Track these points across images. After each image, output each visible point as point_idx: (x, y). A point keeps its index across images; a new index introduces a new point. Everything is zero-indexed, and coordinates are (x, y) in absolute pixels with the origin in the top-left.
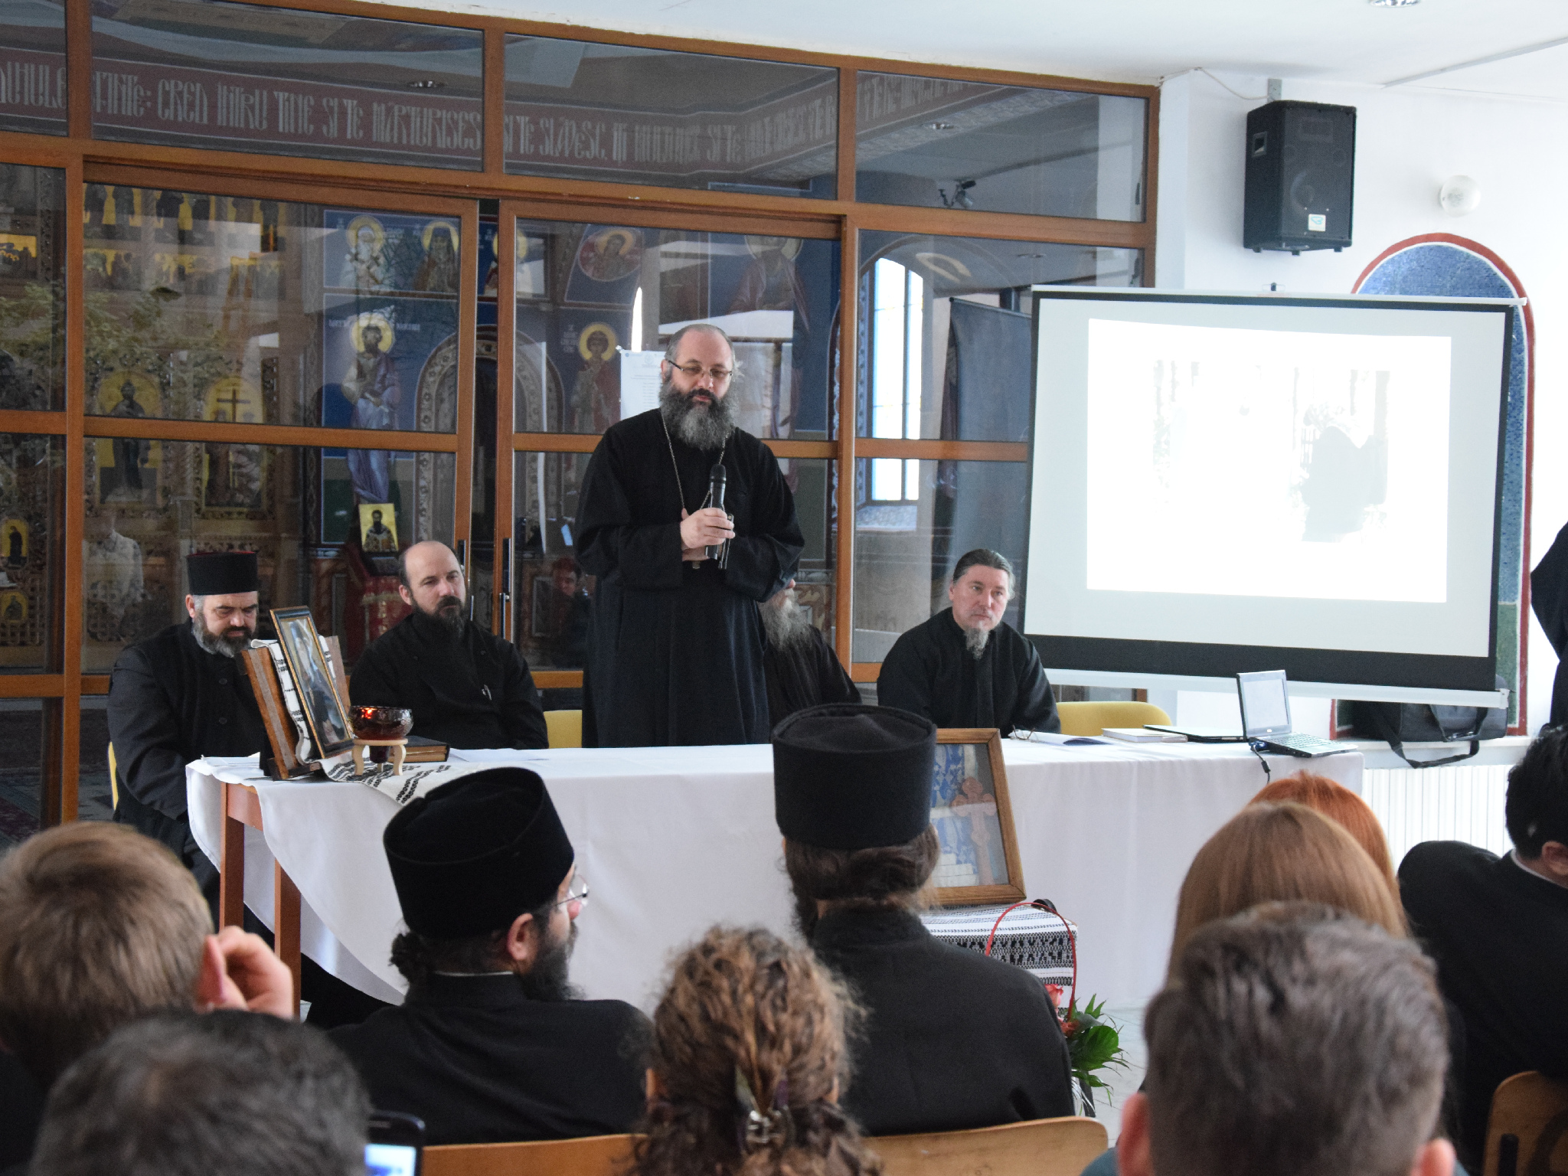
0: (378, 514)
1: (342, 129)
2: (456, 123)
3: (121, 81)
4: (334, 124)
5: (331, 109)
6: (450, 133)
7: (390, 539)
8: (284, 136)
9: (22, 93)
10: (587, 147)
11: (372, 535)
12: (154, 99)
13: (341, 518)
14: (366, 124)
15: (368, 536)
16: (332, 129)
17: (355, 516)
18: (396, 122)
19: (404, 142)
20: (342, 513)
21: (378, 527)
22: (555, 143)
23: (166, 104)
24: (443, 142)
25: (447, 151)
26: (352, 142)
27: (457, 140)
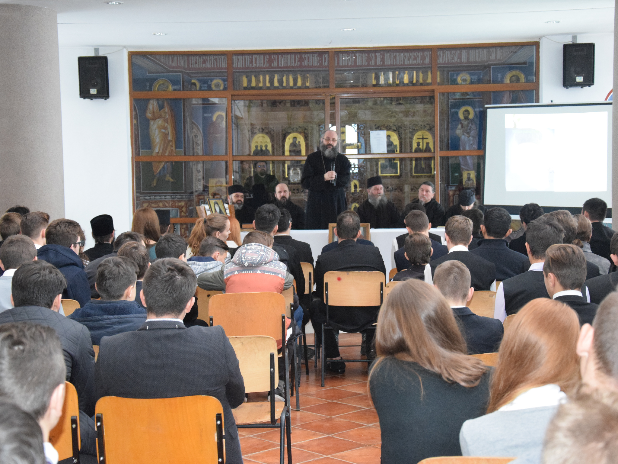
0: (469, 174)
1: (376, 62)
2: (410, 57)
3: (313, 56)
4: (373, 61)
5: (372, 57)
6: (409, 60)
7: (473, 183)
8: (359, 66)
9: (287, 63)
10: (453, 58)
11: (467, 182)
12: (322, 60)
13: (456, 176)
14: (383, 60)
15: (465, 182)
16: (373, 63)
17: (461, 175)
18: (392, 59)
19: (395, 64)
20: (457, 174)
21: (469, 179)
22: (443, 59)
23: (325, 61)
24: (406, 62)
25: (408, 65)
26: (379, 66)
27: (411, 62)
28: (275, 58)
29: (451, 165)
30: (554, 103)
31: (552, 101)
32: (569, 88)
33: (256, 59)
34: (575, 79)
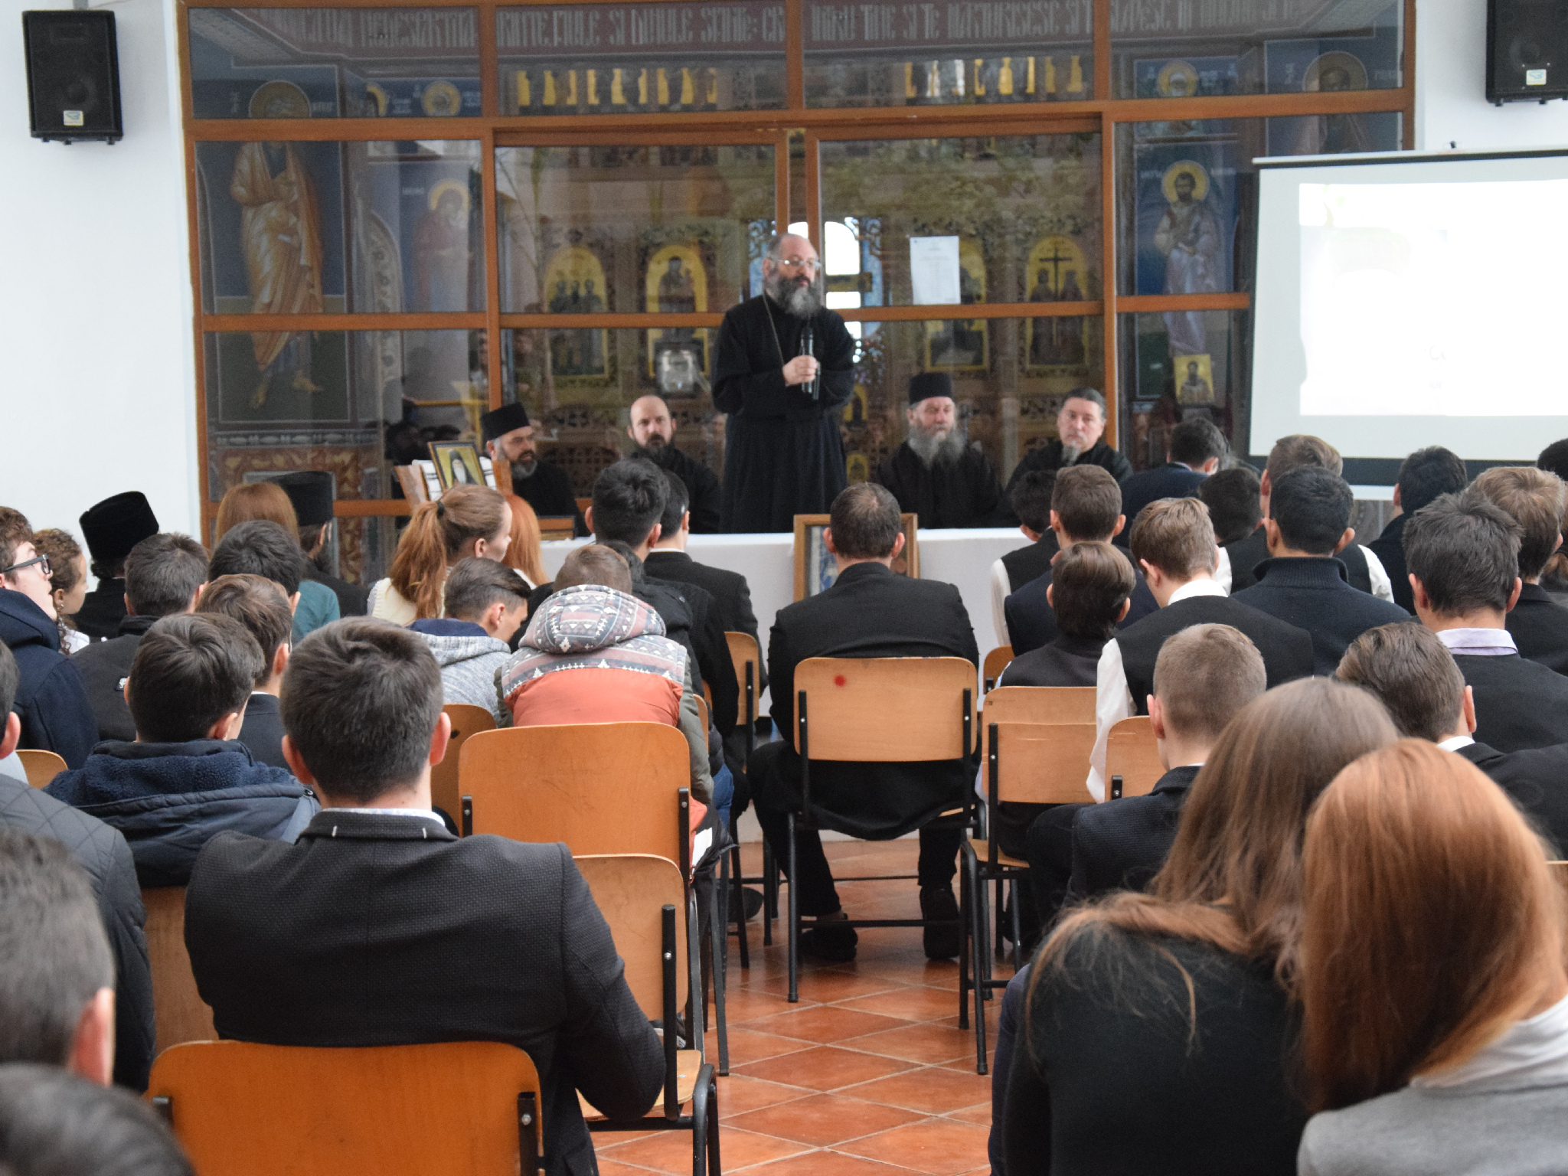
0: (1194, 365)
1: (921, 30)
2: (1024, 14)
3: (733, 14)
4: (913, 29)
5: (910, 14)
6: (1019, 23)
7: (1206, 389)
8: (872, 43)
9: (655, 34)
10: (1152, 20)
11: (1188, 387)
12: (759, 26)
13: (1156, 372)
14: (942, 24)
15: (1183, 388)
16: (912, 32)
17: (1170, 368)
18: (969, 21)
19: (977, 36)
20: (1157, 366)
21: (1193, 379)
22: (1121, 20)
23: (769, 29)
24: (1012, 31)
25: (1017, 39)
26: (931, 41)
27: (1026, 27)
28: (618, 20)
29: (1140, 337)
30: (1462, 148)
31: (1453, 145)
32: (1507, 106)
33: (561, 21)
34: (1523, 78)
